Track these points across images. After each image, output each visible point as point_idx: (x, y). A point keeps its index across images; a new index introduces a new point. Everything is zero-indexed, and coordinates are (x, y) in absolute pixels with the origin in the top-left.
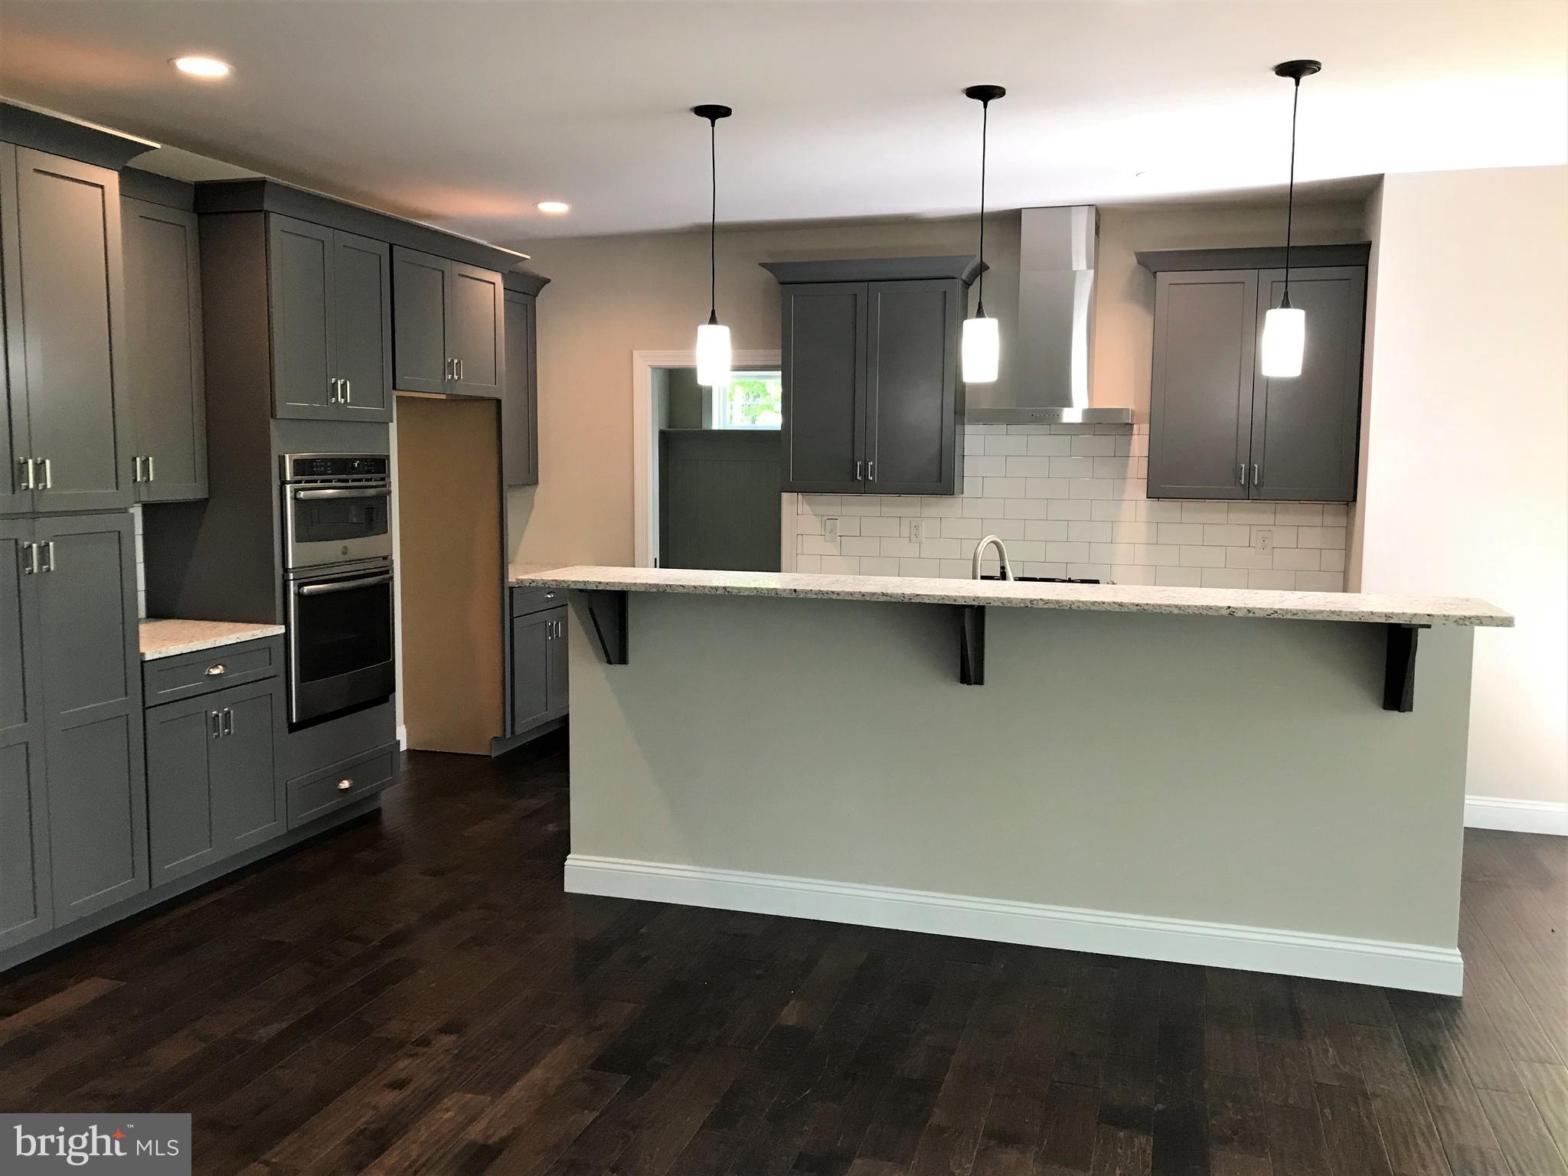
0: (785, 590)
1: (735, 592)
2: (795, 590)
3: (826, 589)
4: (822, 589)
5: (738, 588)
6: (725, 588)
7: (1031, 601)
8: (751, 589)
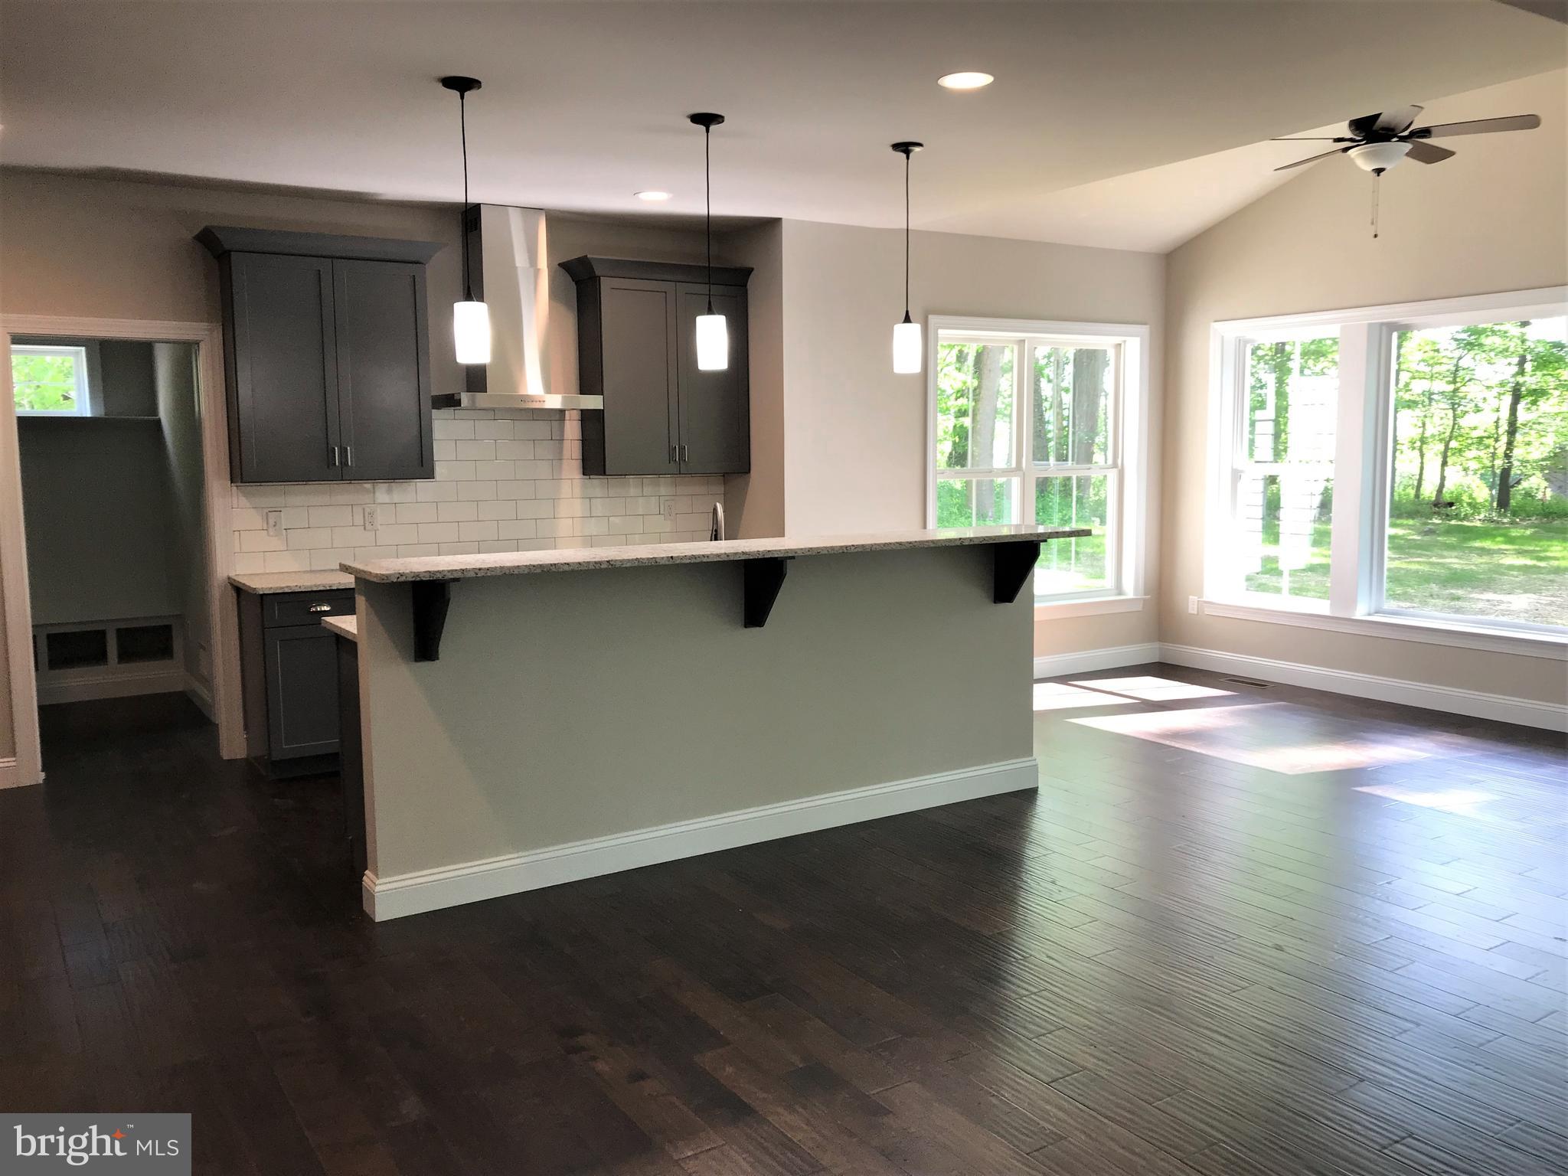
0: (663, 558)
1: (618, 564)
2: (672, 557)
3: (698, 554)
4: (694, 554)
5: (621, 561)
6: (608, 562)
7: (846, 547)
8: (632, 560)
